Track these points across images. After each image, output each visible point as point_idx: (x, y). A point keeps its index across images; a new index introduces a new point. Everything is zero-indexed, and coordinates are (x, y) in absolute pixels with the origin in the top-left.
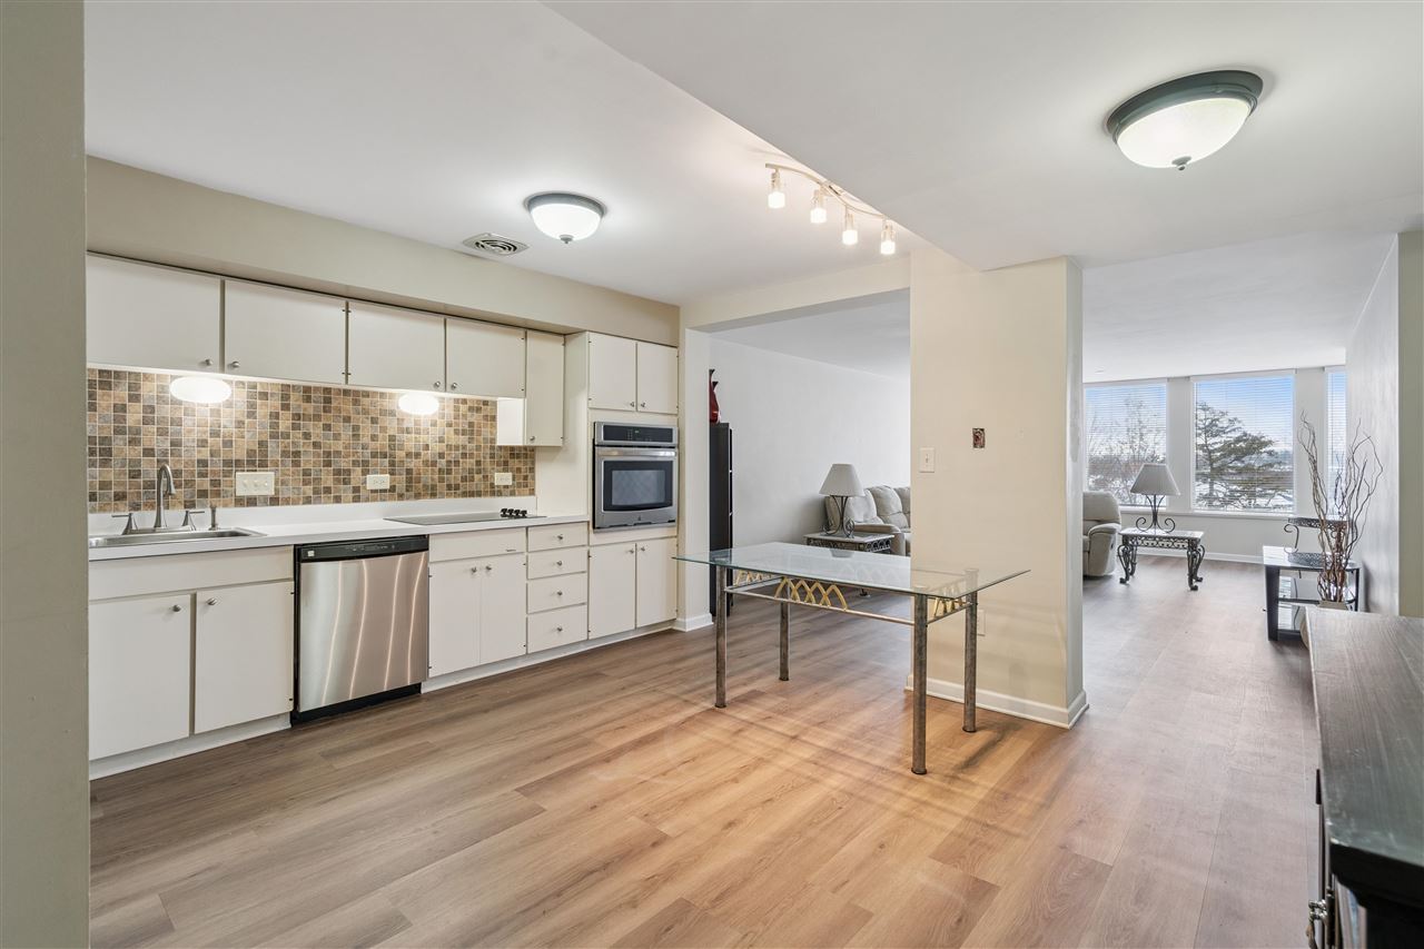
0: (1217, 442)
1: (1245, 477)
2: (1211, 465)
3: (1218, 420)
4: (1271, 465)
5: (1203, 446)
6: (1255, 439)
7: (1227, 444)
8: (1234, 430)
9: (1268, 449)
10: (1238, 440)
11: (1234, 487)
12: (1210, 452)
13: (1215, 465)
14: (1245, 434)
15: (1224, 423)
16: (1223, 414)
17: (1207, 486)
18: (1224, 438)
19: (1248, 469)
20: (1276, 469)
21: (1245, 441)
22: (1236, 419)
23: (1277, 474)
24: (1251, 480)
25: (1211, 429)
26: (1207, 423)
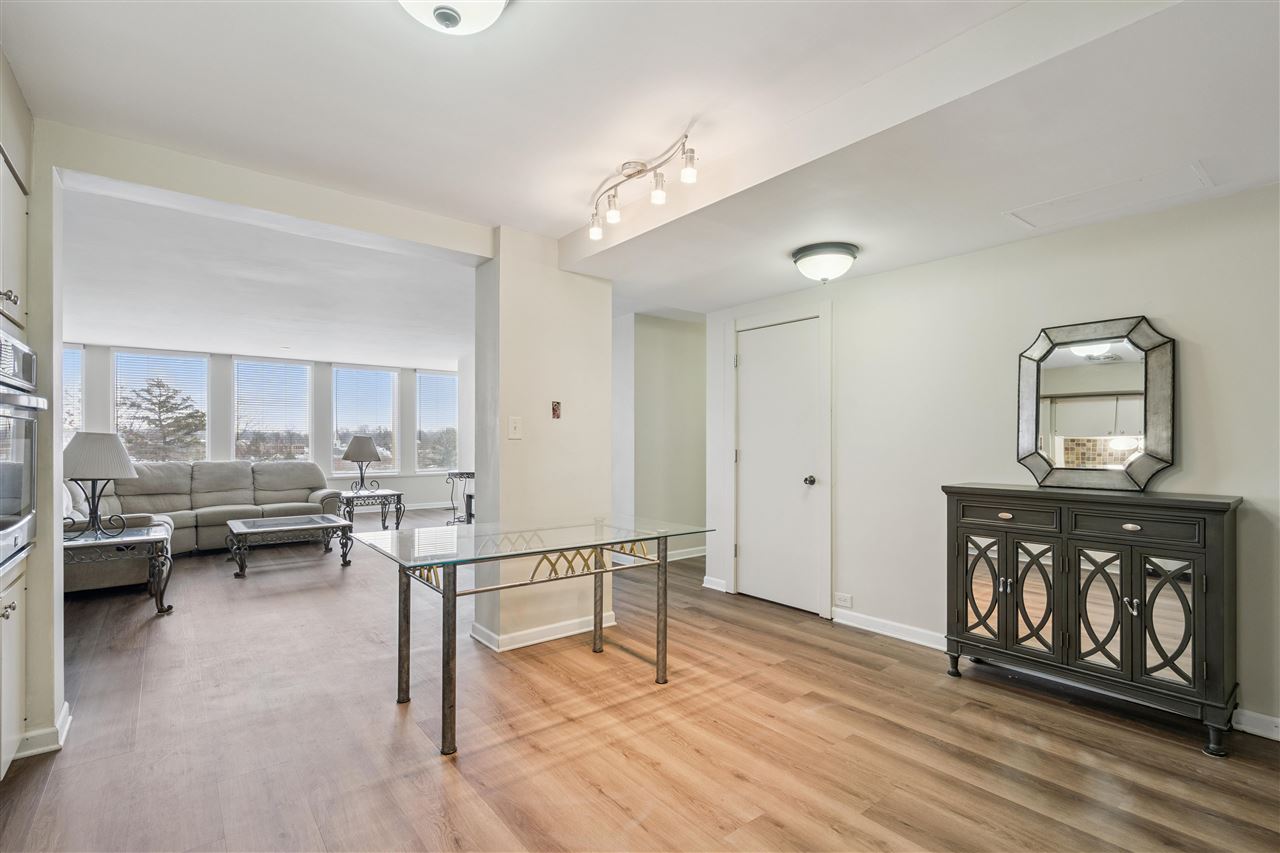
0: (168, 417)
2: (165, 438)
3: (172, 397)
5: (155, 420)
7: (177, 420)
8: (187, 407)
10: (190, 416)
12: (162, 426)
13: (168, 439)
14: (197, 411)
15: (177, 400)
16: (176, 392)
18: (177, 414)
22: (188, 398)
25: (164, 406)
26: (162, 398)
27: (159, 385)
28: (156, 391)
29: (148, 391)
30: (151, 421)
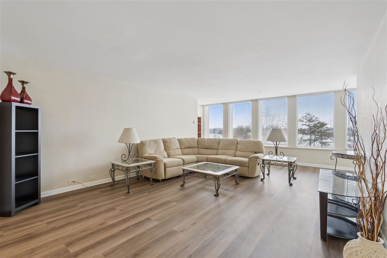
0: (312, 124)
1: (320, 134)
3: (312, 118)
4: (327, 131)
5: (308, 125)
6: (322, 123)
7: (314, 125)
8: (317, 121)
9: (326, 126)
10: (318, 123)
11: (317, 137)
12: (310, 127)
13: (312, 130)
14: (320, 122)
15: (314, 119)
16: (314, 116)
17: (310, 136)
18: (314, 123)
19: (321, 132)
20: (328, 132)
21: (319, 124)
22: (317, 117)
23: (328, 133)
24: (321, 135)
25: (310, 121)
26: (310, 119)
27: (309, 115)
28: (308, 116)
29: (306, 117)
30: (308, 126)
